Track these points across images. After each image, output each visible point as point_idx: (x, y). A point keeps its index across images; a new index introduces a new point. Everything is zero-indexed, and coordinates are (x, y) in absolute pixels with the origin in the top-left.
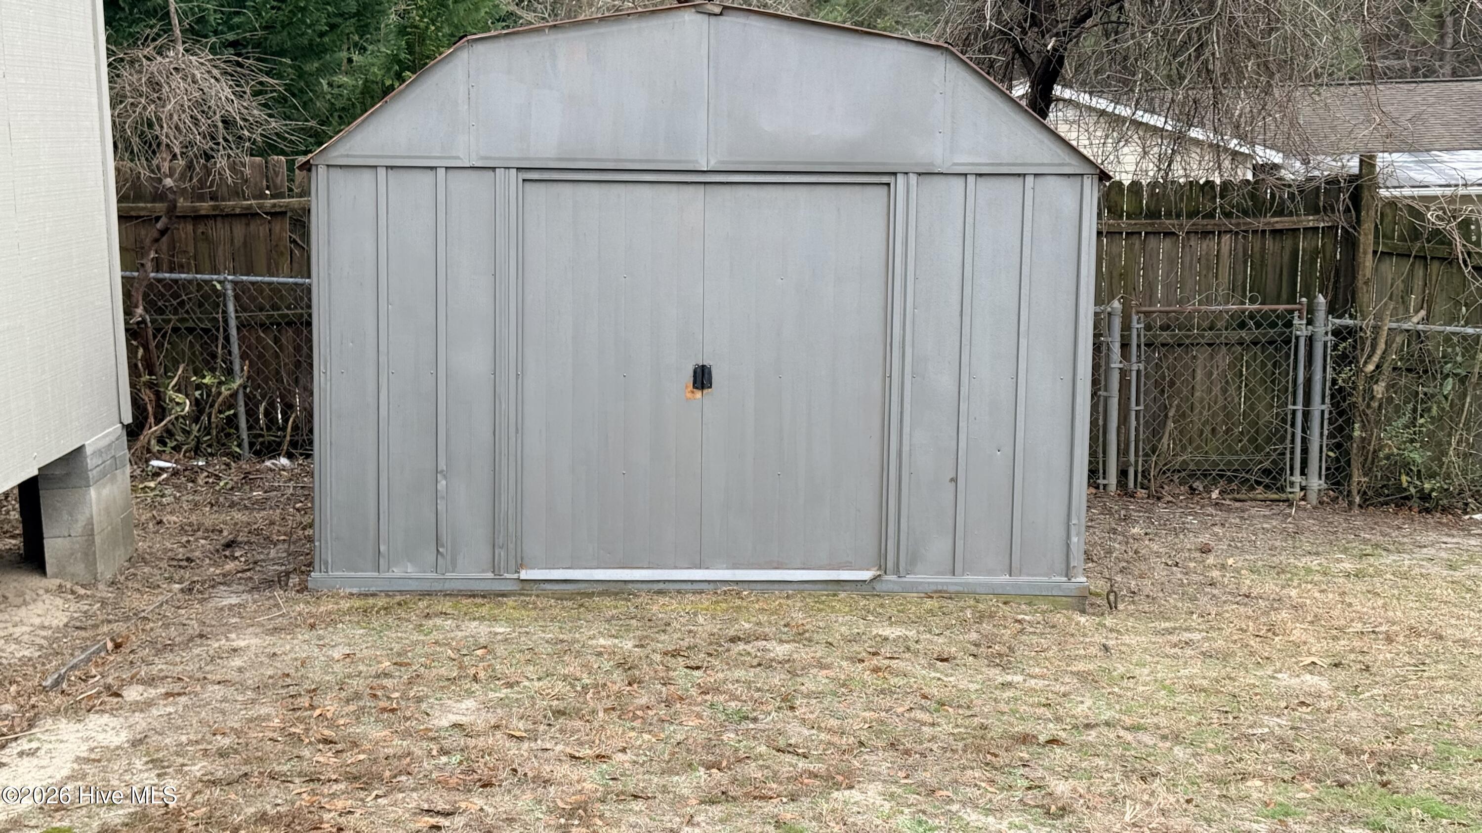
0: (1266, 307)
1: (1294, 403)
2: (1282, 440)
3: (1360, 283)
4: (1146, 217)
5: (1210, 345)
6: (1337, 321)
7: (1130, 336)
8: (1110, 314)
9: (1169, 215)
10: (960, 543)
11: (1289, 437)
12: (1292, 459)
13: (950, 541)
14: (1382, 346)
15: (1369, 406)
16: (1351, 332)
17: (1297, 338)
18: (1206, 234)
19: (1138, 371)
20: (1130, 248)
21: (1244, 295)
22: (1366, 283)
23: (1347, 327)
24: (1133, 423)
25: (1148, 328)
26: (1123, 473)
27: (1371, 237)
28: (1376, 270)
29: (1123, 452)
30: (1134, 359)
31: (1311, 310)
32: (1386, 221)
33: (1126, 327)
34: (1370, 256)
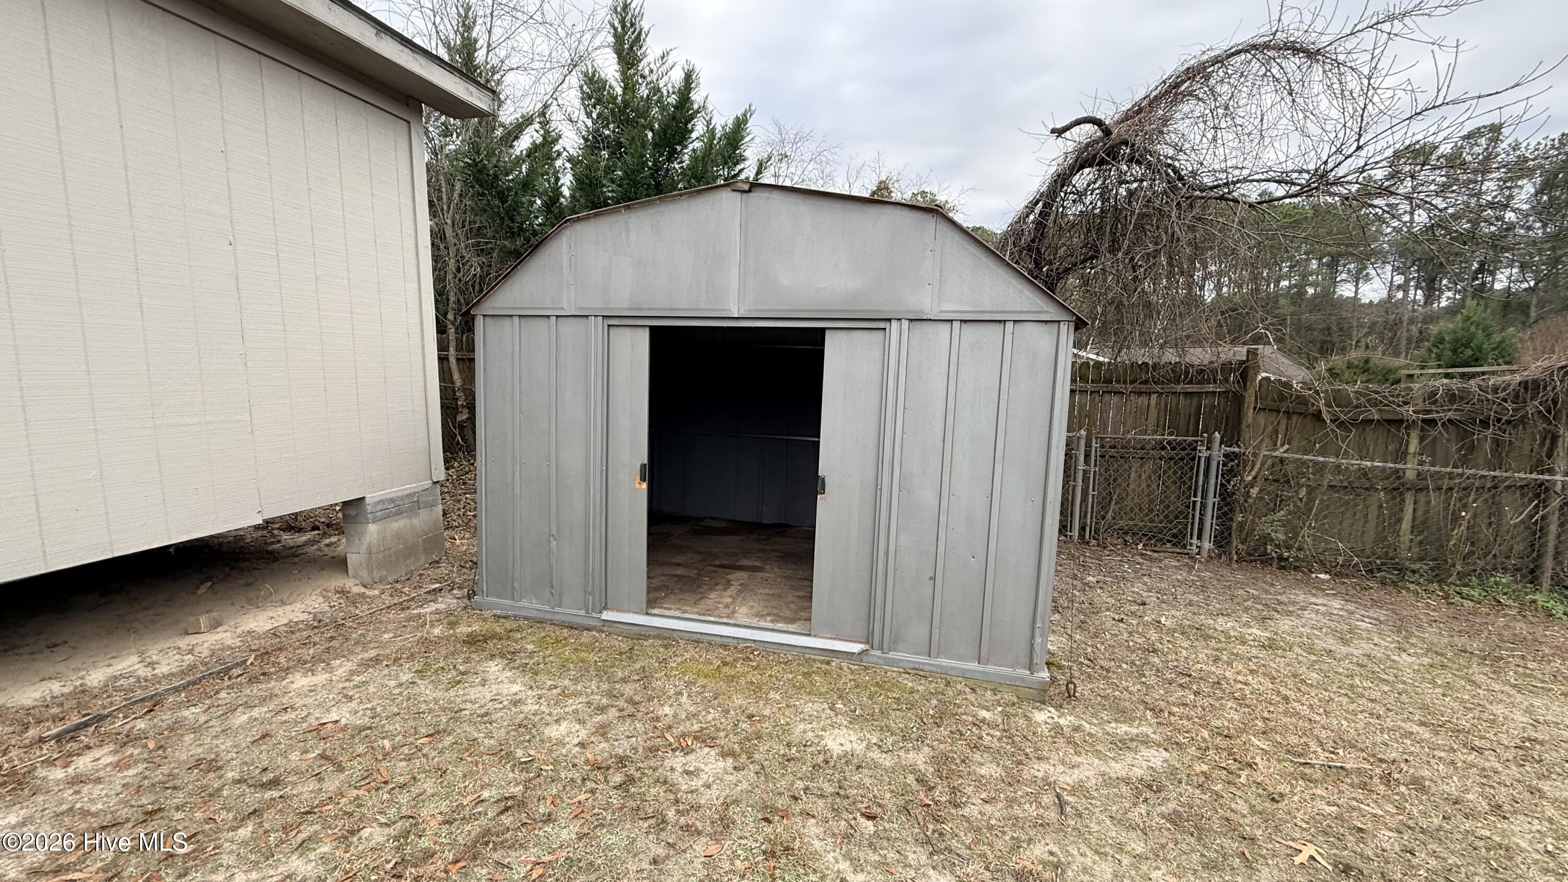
0: (1180, 438)
1: (1195, 496)
2: (1186, 517)
3: (1244, 426)
4: (1104, 382)
5: (1142, 459)
6: (1228, 449)
7: (1090, 451)
8: (1079, 438)
9: (1118, 382)
10: (936, 631)
11: (1191, 516)
12: (1192, 529)
13: (928, 628)
14: (1258, 466)
15: (1246, 501)
16: (1236, 456)
17: (1200, 457)
18: (1140, 394)
19: (1095, 472)
20: (1092, 400)
21: (1164, 430)
22: (1248, 426)
23: (1233, 453)
24: (1090, 500)
25: (1102, 446)
26: (1083, 529)
27: (1253, 398)
28: (1254, 419)
29: (1083, 516)
30: (1092, 465)
31: (1210, 441)
32: (1262, 389)
33: (1088, 445)
34: (1251, 410)
